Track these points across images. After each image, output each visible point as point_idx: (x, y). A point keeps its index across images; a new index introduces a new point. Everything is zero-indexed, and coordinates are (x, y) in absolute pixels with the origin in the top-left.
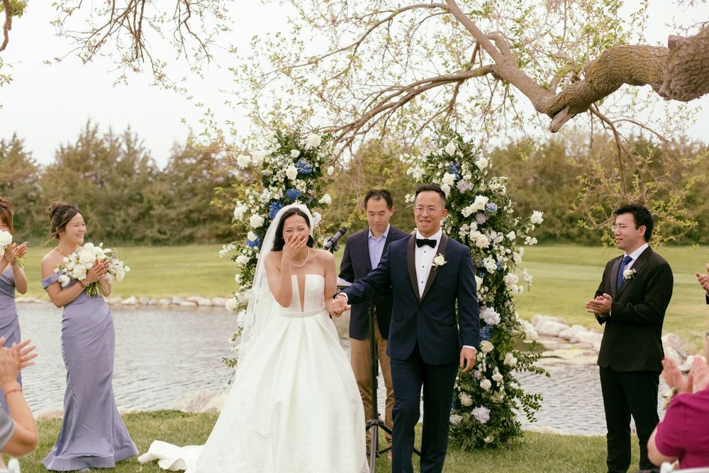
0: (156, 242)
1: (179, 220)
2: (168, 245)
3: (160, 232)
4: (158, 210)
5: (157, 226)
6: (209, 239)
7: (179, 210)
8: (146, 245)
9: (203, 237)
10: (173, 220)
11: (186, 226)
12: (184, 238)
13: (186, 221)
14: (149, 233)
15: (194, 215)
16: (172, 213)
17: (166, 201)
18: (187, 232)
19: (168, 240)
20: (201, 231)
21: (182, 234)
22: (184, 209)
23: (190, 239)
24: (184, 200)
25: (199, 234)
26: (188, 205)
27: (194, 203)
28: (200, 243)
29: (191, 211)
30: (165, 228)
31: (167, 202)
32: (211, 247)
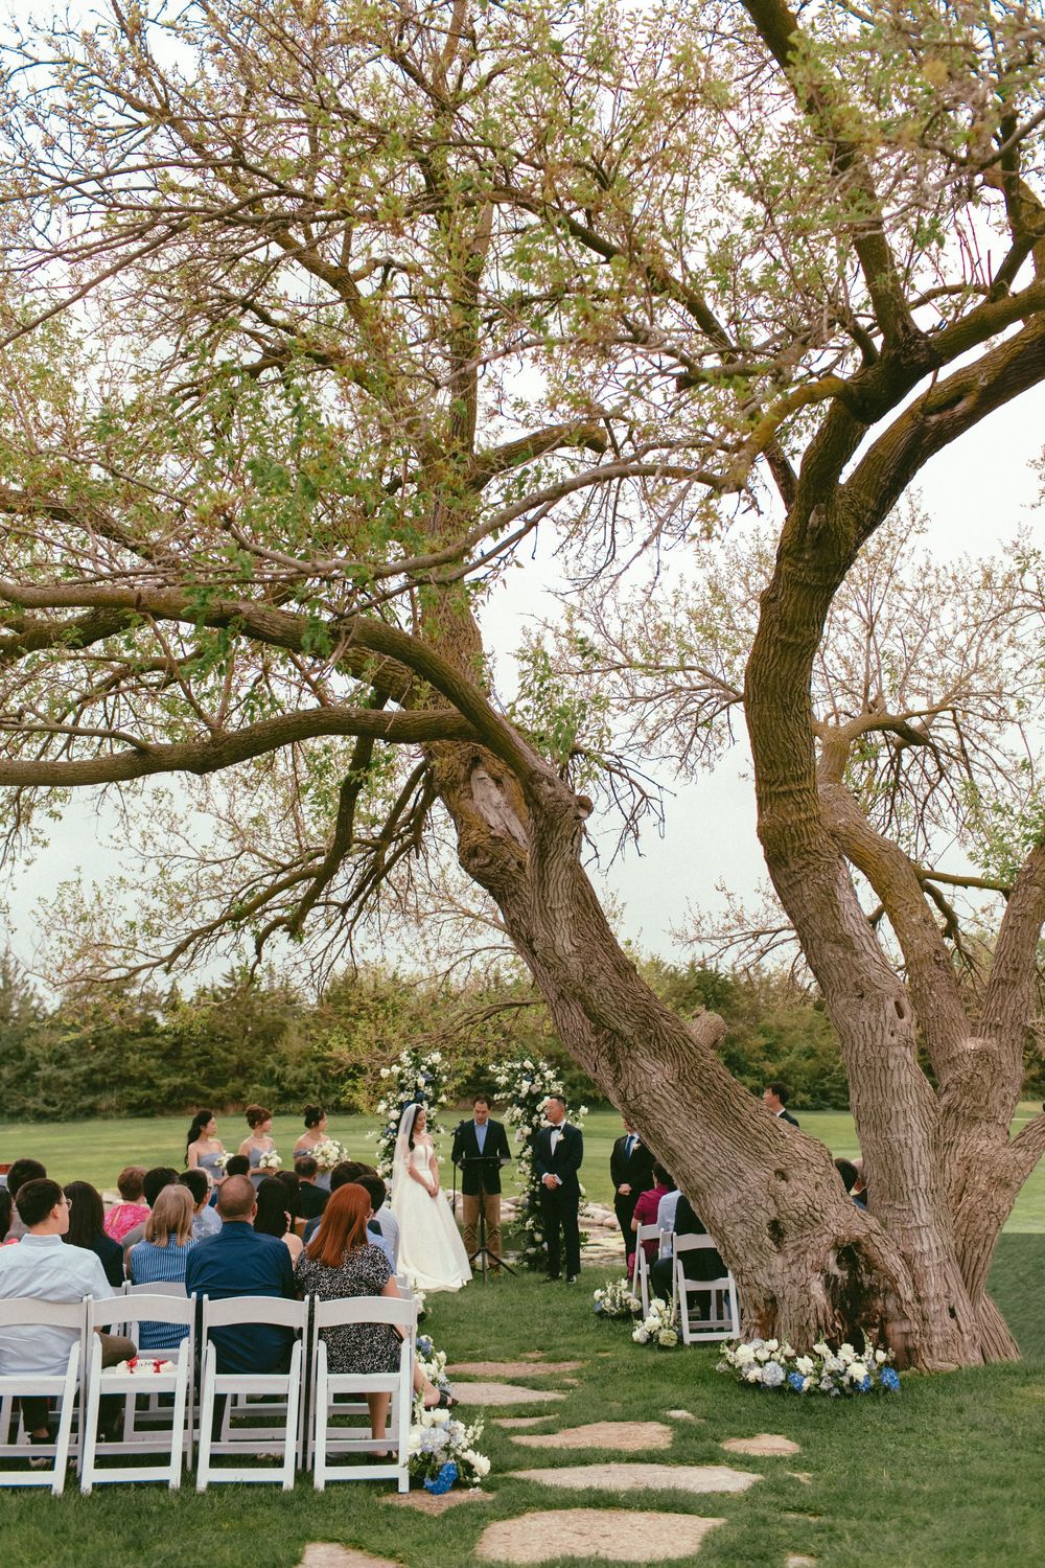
0: (41, 1117)
1: (75, 1085)
2: (58, 1121)
3: (46, 1102)
4: (46, 1070)
5: (43, 1094)
6: (118, 1111)
7: (76, 1070)
8: (26, 1121)
9: (110, 1108)
10: (66, 1084)
11: (84, 1093)
12: (82, 1110)
13: (84, 1085)
14: (30, 1103)
15: (98, 1077)
16: (65, 1075)
17: (57, 1056)
18: (88, 1101)
19: (58, 1113)
20: (108, 1100)
21: (79, 1104)
22: (85, 1068)
23: (91, 1113)
24: (84, 1056)
25: (104, 1105)
26: (89, 1062)
27: (97, 1060)
28: (105, 1118)
29: (93, 1071)
30: (55, 1096)
31: (60, 1059)
32: (120, 1123)
